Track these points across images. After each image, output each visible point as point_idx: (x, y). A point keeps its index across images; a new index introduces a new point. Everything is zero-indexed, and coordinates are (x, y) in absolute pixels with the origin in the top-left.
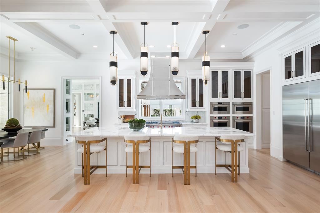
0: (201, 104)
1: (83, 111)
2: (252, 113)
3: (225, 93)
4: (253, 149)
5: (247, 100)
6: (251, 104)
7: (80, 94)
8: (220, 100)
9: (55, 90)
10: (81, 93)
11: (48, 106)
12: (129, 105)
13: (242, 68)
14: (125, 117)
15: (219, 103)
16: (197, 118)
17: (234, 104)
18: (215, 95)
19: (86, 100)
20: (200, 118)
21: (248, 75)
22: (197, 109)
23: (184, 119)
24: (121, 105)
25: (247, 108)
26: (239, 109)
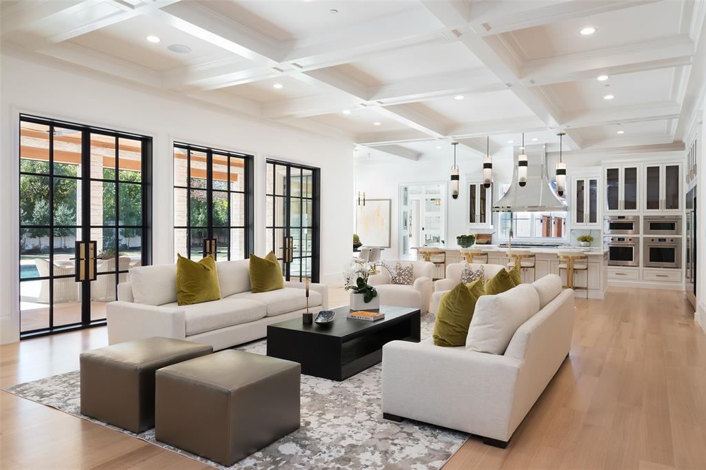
0: (593, 219)
1: (423, 229)
2: (679, 233)
3: (631, 204)
5: (671, 213)
6: (678, 218)
7: (419, 201)
8: (621, 211)
9: (391, 200)
10: (420, 198)
11: (382, 221)
12: (483, 219)
13: (662, 161)
15: (620, 217)
17: (646, 218)
18: (613, 204)
19: (429, 210)
20: (591, 239)
21: (673, 172)
22: (586, 226)
23: (569, 242)
24: (472, 220)
25: (670, 226)
26: (655, 226)
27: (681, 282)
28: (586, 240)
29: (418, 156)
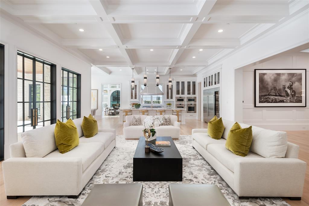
0: (172, 98)
2: (196, 102)
3: (183, 93)
4: (196, 120)
5: (194, 96)
6: (196, 97)
8: (180, 95)
9: (97, 90)
11: (94, 98)
12: (136, 98)
13: (191, 80)
14: (133, 104)
15: (180, 97)
16: (169, 104)
17: (187, 97)
18: (178, 93)
20: (171, 104)
21: (194, 83)
22: (170, 100)
24: (132, 98)
25: (194, 100)
26: (190, 100)
27: (196, 117)
28: (169, 105)
29: (110, 73)
